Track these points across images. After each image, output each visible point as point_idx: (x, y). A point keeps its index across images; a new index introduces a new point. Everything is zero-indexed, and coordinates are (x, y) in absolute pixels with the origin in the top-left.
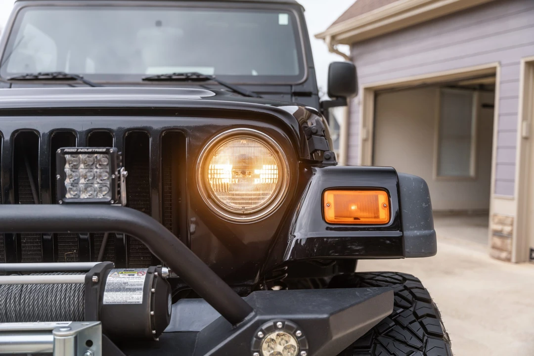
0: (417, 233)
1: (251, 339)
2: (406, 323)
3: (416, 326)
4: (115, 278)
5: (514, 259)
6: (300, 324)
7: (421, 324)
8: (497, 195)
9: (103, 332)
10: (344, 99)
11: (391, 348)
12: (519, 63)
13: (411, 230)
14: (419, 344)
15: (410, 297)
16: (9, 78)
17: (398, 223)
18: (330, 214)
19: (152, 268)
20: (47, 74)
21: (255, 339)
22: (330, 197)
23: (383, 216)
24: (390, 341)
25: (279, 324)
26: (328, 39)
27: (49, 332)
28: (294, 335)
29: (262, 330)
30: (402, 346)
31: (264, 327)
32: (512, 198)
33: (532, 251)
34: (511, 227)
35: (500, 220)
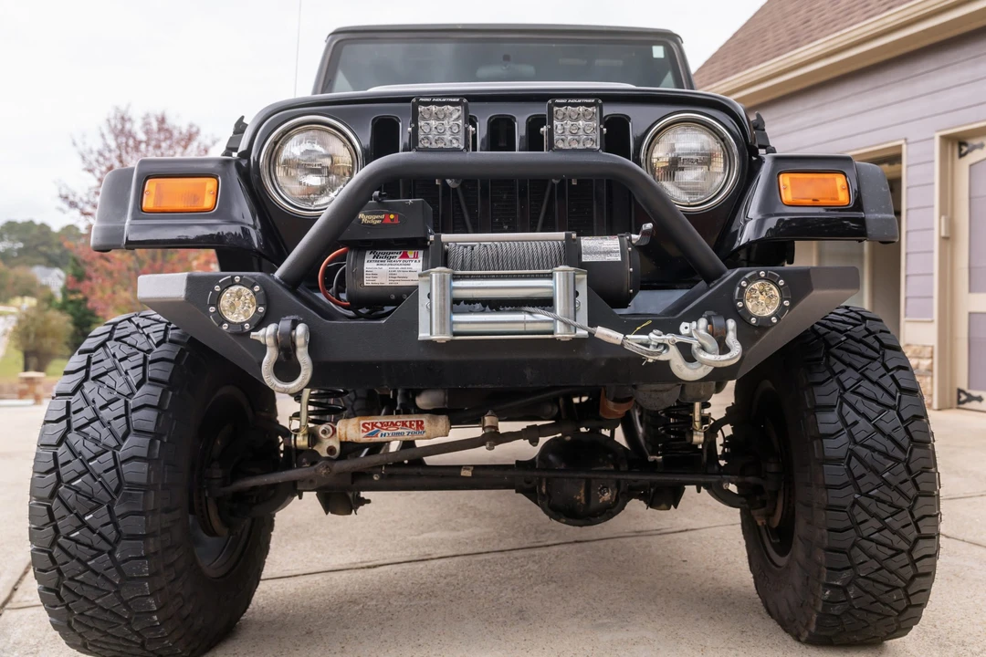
1: (734, 290)
5: (936, 405)
7: (876, 338)
8: (907, 319)
9: (588, 285)
12: (933, 138)
13: (872, 213)
17: (858, 205)
18: (787, 196)
19: (622, 235)
21: (738, 288)
22: (785, 180)
24: (844, 353)
25: (762, 274)
28: (776, 285)
29: (746, 280)
31: (747, 276)
32: (929, 319)
33: (960, 391)
34: (929, 361)
35: (914, 351)
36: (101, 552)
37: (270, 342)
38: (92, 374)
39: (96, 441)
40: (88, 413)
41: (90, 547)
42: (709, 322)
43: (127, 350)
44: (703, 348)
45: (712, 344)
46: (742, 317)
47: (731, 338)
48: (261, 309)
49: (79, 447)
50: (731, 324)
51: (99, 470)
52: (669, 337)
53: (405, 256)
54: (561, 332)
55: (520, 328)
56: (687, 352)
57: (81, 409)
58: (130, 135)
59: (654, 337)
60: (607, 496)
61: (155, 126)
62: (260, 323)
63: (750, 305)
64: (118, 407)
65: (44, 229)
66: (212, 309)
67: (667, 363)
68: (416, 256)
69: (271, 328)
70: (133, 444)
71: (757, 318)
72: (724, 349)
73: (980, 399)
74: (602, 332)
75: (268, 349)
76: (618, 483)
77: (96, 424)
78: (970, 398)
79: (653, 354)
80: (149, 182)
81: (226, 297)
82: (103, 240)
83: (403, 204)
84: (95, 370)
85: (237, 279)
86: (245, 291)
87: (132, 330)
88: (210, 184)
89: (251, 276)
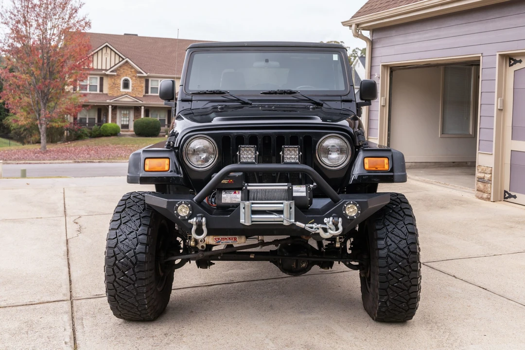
0: (399, 174)
1: (342, 207)
2: (397, 211)
3: (401, 212)
4: (295, 188)
5: (492, 200)
6: (358, 202)
7: (403, 211)
8: (480, 151)
9: (294, 205)
10: (369, 101)
11: (390, 220)
12: (495, 55)
13: (397, 173)
14: (402, 219)
15: (399, 201)
16: (191, 93)
17: (392, 170)
18: (367, 167)
19: (307, 185)
20: (212, 91)
21: (344, 207)
22: (366, 160)
23: (386, 167)
24: (390, 217)
25: (352, 202)
26: (354, 26)
27: (282, 203)
28: (356, 206)
29: (346, 204)
30: (395, 220)
32: (491, 153)
33: (505, 192)
34: (490, 175)
35: (482, 170)
36: (130, 284)
37: (194, 223)
38: (123, 222)
39: (128, 246)
40: (124, 237)
41: (127, 282)
42: (333, 219)
43: (134, 213)
44: (330, 229)
45: (333, 227)
46: (344, 217)
47: (340, 225)
48: (191, 212)
49: (122, 248)
50: (340, 219)
51: (129, 257)
52: (319, 225)
53: (235, 193)
54: (285, 223)
55: (273, 220)
56: (325, 230)
57: (121, 235)
59: (314, 226)
60: (304, 265)
62: (191, 217)
63: (347, 212)
64: (133, 235)
66: (175, 212)
67: (319, 234)
68: (239, 193)
69: (195, 219)
70: (139, 248)
71: (350, 217)
72: (337, 229)
73: (515, 197)
74: (298, 224)
75: (194, 226)
76: (308, 261)
77: (127, 240)
78: (510, 196)
79: (314, 231)
80: (146, 160)
81: (179, 208)
82: (131, 180)
83: (235, 176)
84: (123, 220)
85: (183, 202)
86: (185, 206)
87: (132, 203)
88: (167, 161)
89: (187, 201)
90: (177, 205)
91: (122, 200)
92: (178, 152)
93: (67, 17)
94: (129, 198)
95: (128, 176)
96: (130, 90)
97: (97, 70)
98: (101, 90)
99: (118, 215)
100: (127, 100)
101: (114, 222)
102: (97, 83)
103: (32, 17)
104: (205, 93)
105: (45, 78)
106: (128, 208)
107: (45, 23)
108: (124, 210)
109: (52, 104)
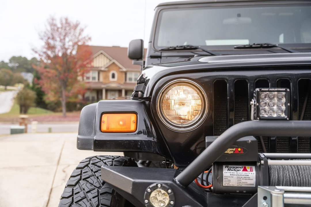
16: (160, 49)
20: (182, 47)
38: (75, 200)
48: (172, 202)
53: (245, 170)
58: (55, 25)
61: (64, 21)
65: (25, 59)
66: (146, 201)
68: (251, 170)
80: (104, 115)
81: (153, 194)
82: (82, 145)
83: (245, 142)
84: (76, 198)
85: (159, 185)
86: (163, 192)
87: (90, 173)
88: (133, 117)
89: (166, 184)
90: (149, 190)
91: (77, 168)
92: (149, 105)
93: (77, 34)
94: (87, 165)
95: (78, 139)
96: (116, 79)
97: (96, 67)
98: (99, 79)
99: (70, 189)
100: (114, 86)
101: (64, 199)
102: (96, 75)
103: (56, 35)
104: (175, 49)
105: (65, 72)
106: (83, 180)
107: (64, 39)
108: (78, 182)
109: (69, 88)
